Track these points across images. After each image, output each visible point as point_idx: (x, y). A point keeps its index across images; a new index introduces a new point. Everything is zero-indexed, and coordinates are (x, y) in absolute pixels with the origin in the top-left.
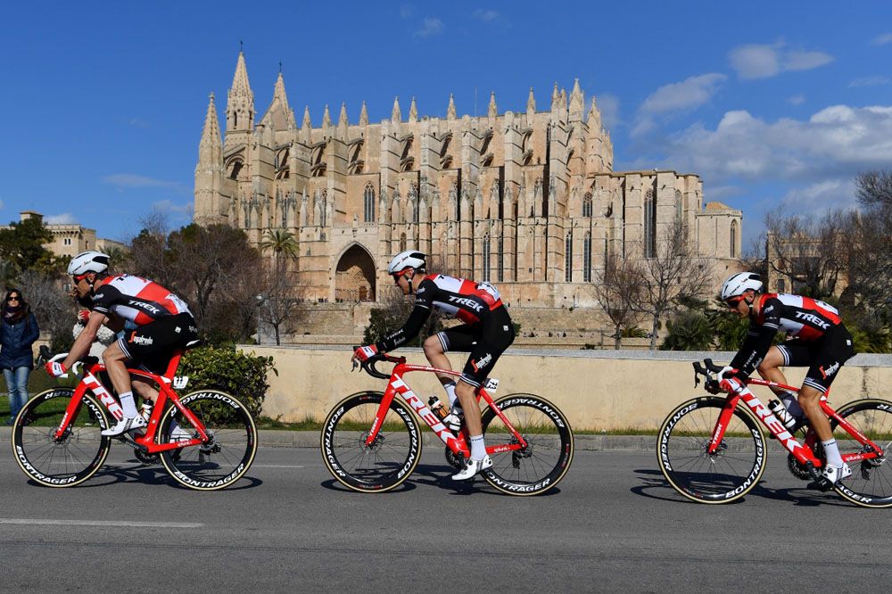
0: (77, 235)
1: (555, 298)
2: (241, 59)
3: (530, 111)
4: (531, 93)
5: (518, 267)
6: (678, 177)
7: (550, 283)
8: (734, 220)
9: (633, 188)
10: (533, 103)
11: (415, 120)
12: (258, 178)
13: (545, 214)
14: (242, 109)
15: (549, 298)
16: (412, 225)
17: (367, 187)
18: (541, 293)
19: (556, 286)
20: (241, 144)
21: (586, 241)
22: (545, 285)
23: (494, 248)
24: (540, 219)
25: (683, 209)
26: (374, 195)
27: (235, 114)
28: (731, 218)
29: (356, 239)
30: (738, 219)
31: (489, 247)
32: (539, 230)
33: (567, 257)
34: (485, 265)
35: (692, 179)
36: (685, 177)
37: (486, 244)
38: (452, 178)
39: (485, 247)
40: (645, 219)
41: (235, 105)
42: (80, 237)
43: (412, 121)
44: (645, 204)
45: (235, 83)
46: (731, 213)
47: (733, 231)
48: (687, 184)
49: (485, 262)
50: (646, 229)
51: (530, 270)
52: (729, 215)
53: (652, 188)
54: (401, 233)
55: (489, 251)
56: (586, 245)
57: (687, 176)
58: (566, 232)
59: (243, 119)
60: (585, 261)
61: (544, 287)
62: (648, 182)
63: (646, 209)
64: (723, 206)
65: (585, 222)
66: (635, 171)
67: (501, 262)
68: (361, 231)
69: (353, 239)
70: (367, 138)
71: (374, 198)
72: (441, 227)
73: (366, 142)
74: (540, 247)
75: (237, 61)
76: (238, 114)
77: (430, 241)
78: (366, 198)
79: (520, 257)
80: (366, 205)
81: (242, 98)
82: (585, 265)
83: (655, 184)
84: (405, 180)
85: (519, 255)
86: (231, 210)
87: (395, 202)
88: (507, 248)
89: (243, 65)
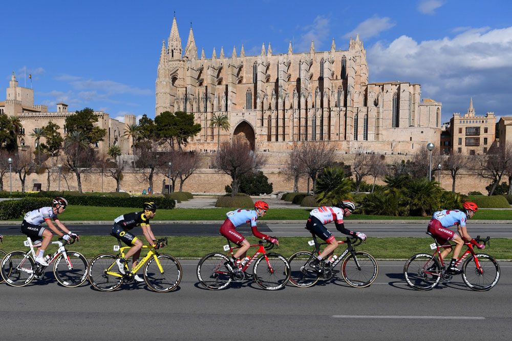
0: (101, 117)
1: (350, 148)
2: (174, 20)
3: (333, 51)
4: (333, 41)
5: (331, 132)
6: (410, 85)
7: (348, 141)
8: (438, 108)
9: (387, 91)
10: (334, 46)
11: (271, 55)
12: (190, 86)
13: (345, 105)
14: (176, 48)
15: (347, 149)
16: (274, 111)
17: (248, 90)
18: (343, 146)
19: (351, 143)
20: (176, 67)
21: (365, 119)
22: (346, 142)
23: (318, 123)
24: (343, 108)
25: (412, 102)
26: (251, 95)
27: (172, 51)
28: (437, 107)
29: (244, 118)
30: (440, 107)
31: (315, 122)
32: (342, 113)
33: (355, 128)
34: (313, 132)
35: (417, 87)
36: (414, 85)
37: (314, 121)
38: (294, 86)
39: (313, 123)
40: (393, 107)
41: (172, 46)
42: (103, 118)
43: (269, 55)
44: (393, 100)
45: (172, 34)
46: (436, 104)
47: (437, 113)
48: (414, 89)
49: (313, 130)
50: (393, 112)
51: (337, 134)
52: (436, 105)
53: (397, 91)
54: (268, 115)
55: (315, 124)
56: (364, 121)
57: (415, 85)
58: (354, 114)
59: (177, 53)
60: (364, 129)
61: (344, 143)
62: (395, 88)
63: (393, 102)
64: (433, 101)
65: (365, 109)
66: (389, 82)
67: (322, 130)
68: (247, 114)
69: (242, 118)
70: (244, 64)
71: (251, 96)
72: (290, 112)
73: (244, 67)
74: (342, 122)
75: (173, 22)
76: (174, 51)
77: (284, 119)
78: (247, 96)
79: (332, 128)
80: (247, 100)
81: (176, 43)
82: (364, 131)
83: (399, 89)
84: (268, 87)
85: (331, 127)
86: (176, 103)
87: (265, 99)
88: (325, 122)
89: (176, 25)
